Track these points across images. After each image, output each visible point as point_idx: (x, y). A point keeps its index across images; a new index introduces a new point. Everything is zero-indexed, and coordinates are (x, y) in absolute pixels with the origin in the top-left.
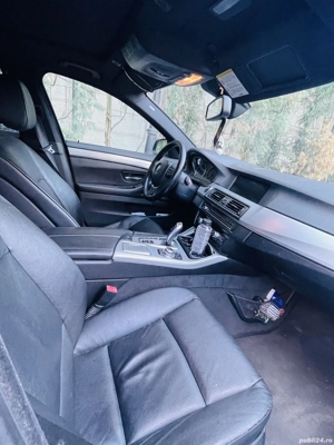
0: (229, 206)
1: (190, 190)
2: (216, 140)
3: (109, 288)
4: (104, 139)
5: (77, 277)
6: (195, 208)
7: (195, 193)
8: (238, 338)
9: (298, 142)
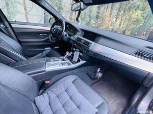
0: (84, 43)
1: (68, 38)
2: (77, 19)
3: (46, 82)
4: (25, 18)
5: (33, 82)
6: (71, 45)
7: (70, 39)
8: (91, 85)
9: (97, 16)
